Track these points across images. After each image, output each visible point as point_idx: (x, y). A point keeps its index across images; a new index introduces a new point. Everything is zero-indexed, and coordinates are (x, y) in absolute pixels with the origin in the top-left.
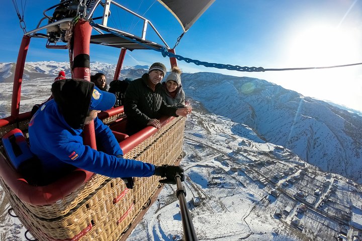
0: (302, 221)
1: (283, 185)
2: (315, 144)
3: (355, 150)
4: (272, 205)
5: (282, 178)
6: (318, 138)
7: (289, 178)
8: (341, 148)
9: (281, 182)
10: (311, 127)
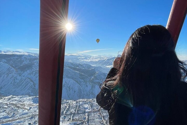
0: (74, 118)
1: (65, 113)
2: (69, 89)
3: (85, 84)
4: (66, 119)
5: (64, 111)
6: (70, 86)
7: (66, 110)
8: (80, 86)
9: (65, 112)
10: (66, 82)
